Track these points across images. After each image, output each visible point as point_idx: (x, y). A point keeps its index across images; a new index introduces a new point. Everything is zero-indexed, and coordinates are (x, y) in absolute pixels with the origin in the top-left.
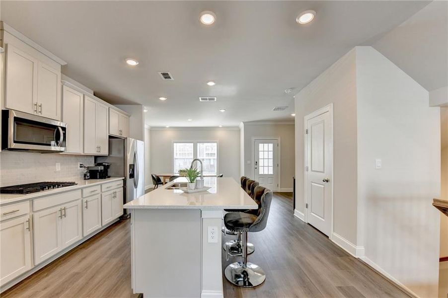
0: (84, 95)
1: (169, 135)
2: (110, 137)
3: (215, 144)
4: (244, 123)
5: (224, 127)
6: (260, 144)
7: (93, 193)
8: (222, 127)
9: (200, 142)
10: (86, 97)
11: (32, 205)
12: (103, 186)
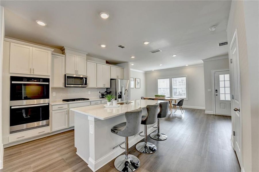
0: (97, 64)
1: (155, 75)
2: (111, 79)
3: (185, 78)
4: (203, 60)
5: (190, 66)
6: (220, 76)
7: (96, 104)
8: (188, 66)
9: (173, 78)
10: (98, 64)
11: (68, 106)
12: (102, 101)
